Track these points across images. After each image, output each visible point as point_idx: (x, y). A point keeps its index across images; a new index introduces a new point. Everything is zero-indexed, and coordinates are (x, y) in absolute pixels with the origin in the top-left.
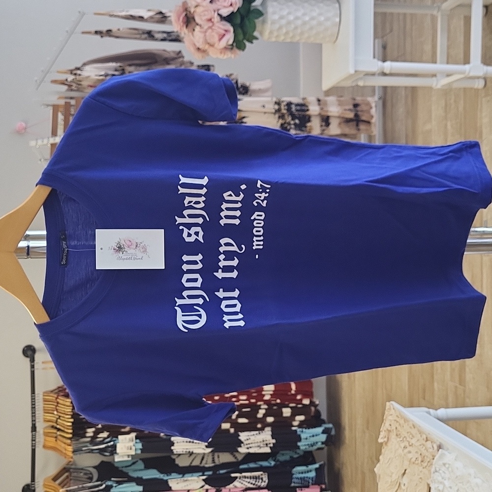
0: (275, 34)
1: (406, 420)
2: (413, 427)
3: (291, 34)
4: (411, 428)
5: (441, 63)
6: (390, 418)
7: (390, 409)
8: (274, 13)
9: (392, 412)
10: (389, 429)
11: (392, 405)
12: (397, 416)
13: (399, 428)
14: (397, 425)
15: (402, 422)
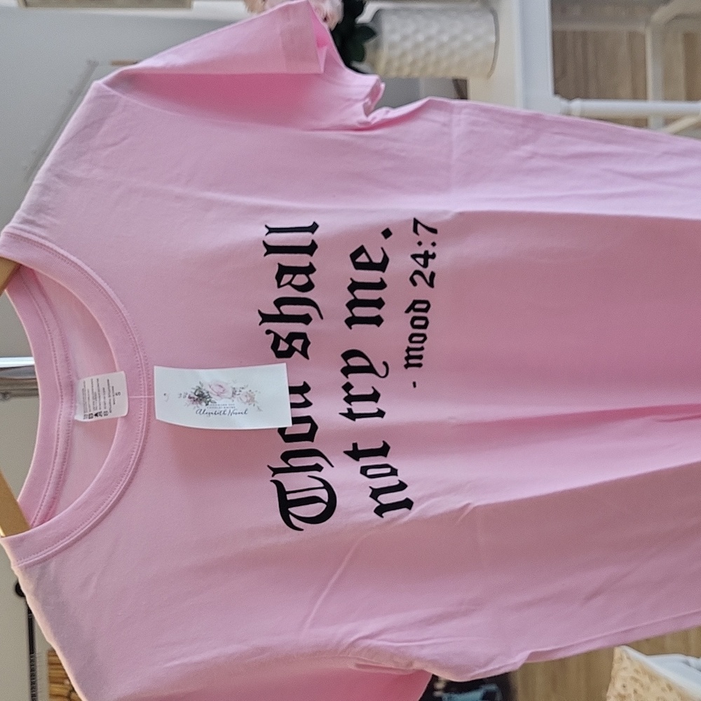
0: (396, 64)
1: (654, 677)
2: (667, 689)
3: (420, 64)
4: (663, 690)
5: (655, 99)
6: (623, 674)
7: (621, 659)
8: (393, 31)
9: (626, 663)
10: (623, 692)
11: (626, 651)
12: (637, 671)
13: (640, 691)
14: (637, 687)
15: (646, 680)
